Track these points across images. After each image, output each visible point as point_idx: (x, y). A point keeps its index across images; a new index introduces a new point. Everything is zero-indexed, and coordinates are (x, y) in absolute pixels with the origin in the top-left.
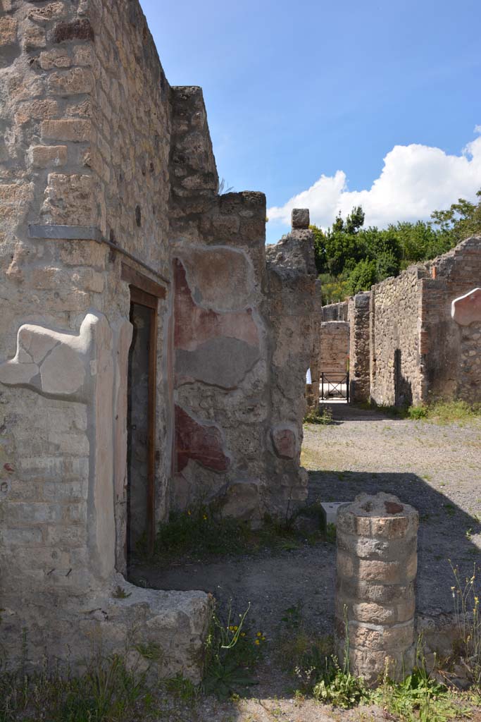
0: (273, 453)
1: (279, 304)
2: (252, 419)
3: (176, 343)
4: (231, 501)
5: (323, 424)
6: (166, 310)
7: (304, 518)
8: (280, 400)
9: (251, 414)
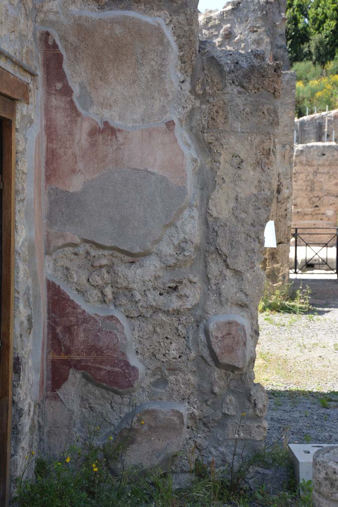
0: (209, 359)
1: (221, 113)
2: (175, 303)
3: (48, 179)
4: (139, 439)
5: (295, 313)
6: (31, 122)
7: (261, 470)
8: (221, 272)
9: (174, 297)
